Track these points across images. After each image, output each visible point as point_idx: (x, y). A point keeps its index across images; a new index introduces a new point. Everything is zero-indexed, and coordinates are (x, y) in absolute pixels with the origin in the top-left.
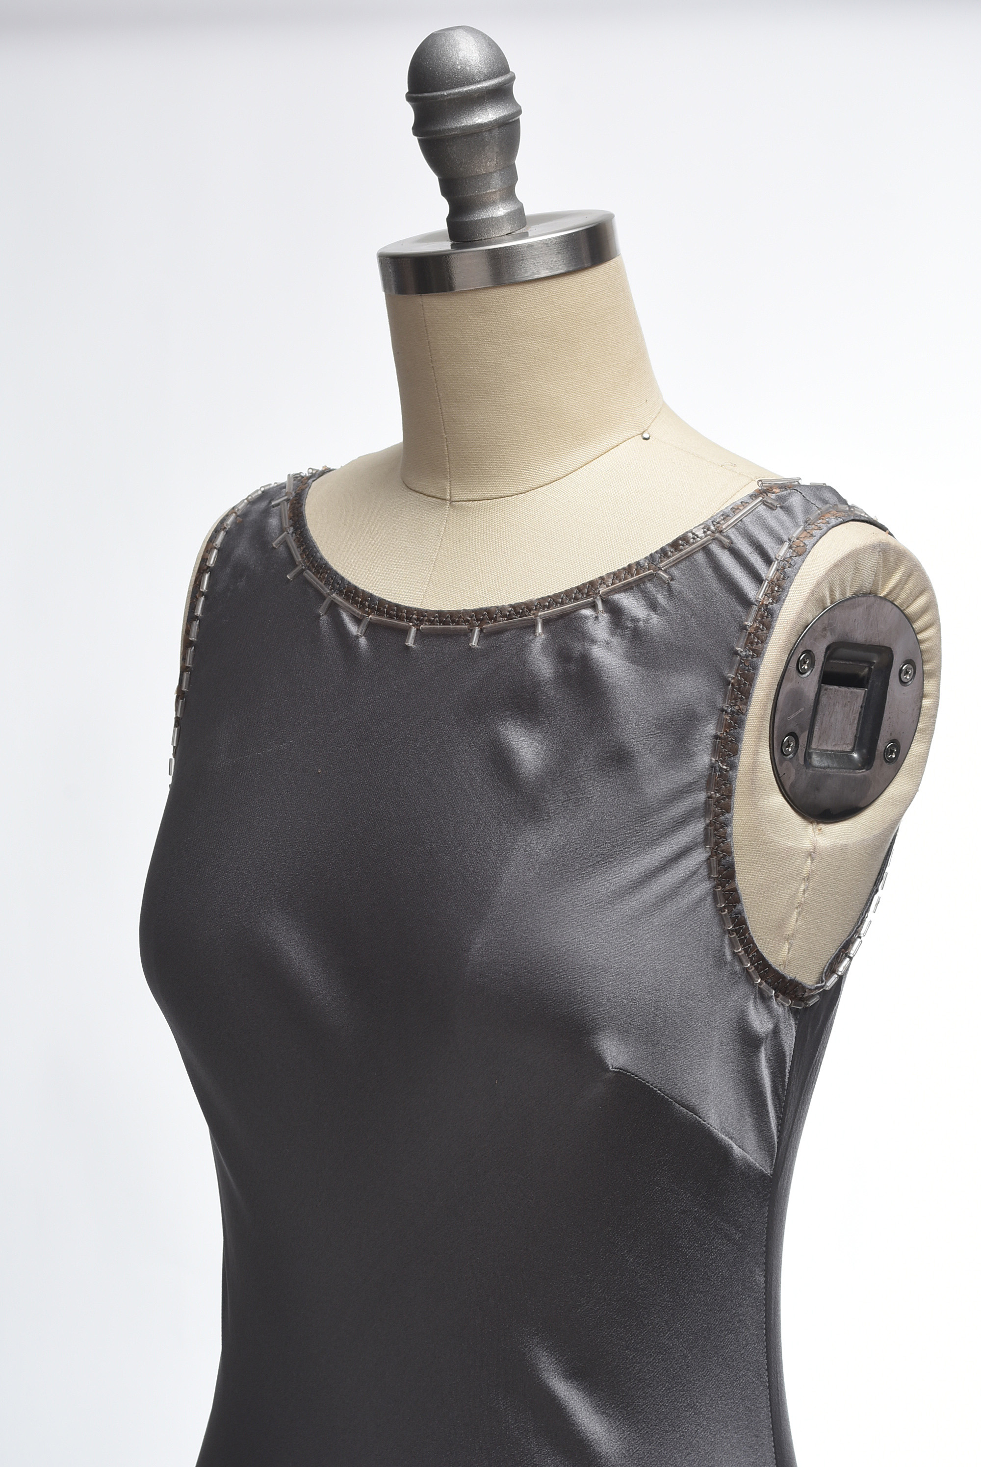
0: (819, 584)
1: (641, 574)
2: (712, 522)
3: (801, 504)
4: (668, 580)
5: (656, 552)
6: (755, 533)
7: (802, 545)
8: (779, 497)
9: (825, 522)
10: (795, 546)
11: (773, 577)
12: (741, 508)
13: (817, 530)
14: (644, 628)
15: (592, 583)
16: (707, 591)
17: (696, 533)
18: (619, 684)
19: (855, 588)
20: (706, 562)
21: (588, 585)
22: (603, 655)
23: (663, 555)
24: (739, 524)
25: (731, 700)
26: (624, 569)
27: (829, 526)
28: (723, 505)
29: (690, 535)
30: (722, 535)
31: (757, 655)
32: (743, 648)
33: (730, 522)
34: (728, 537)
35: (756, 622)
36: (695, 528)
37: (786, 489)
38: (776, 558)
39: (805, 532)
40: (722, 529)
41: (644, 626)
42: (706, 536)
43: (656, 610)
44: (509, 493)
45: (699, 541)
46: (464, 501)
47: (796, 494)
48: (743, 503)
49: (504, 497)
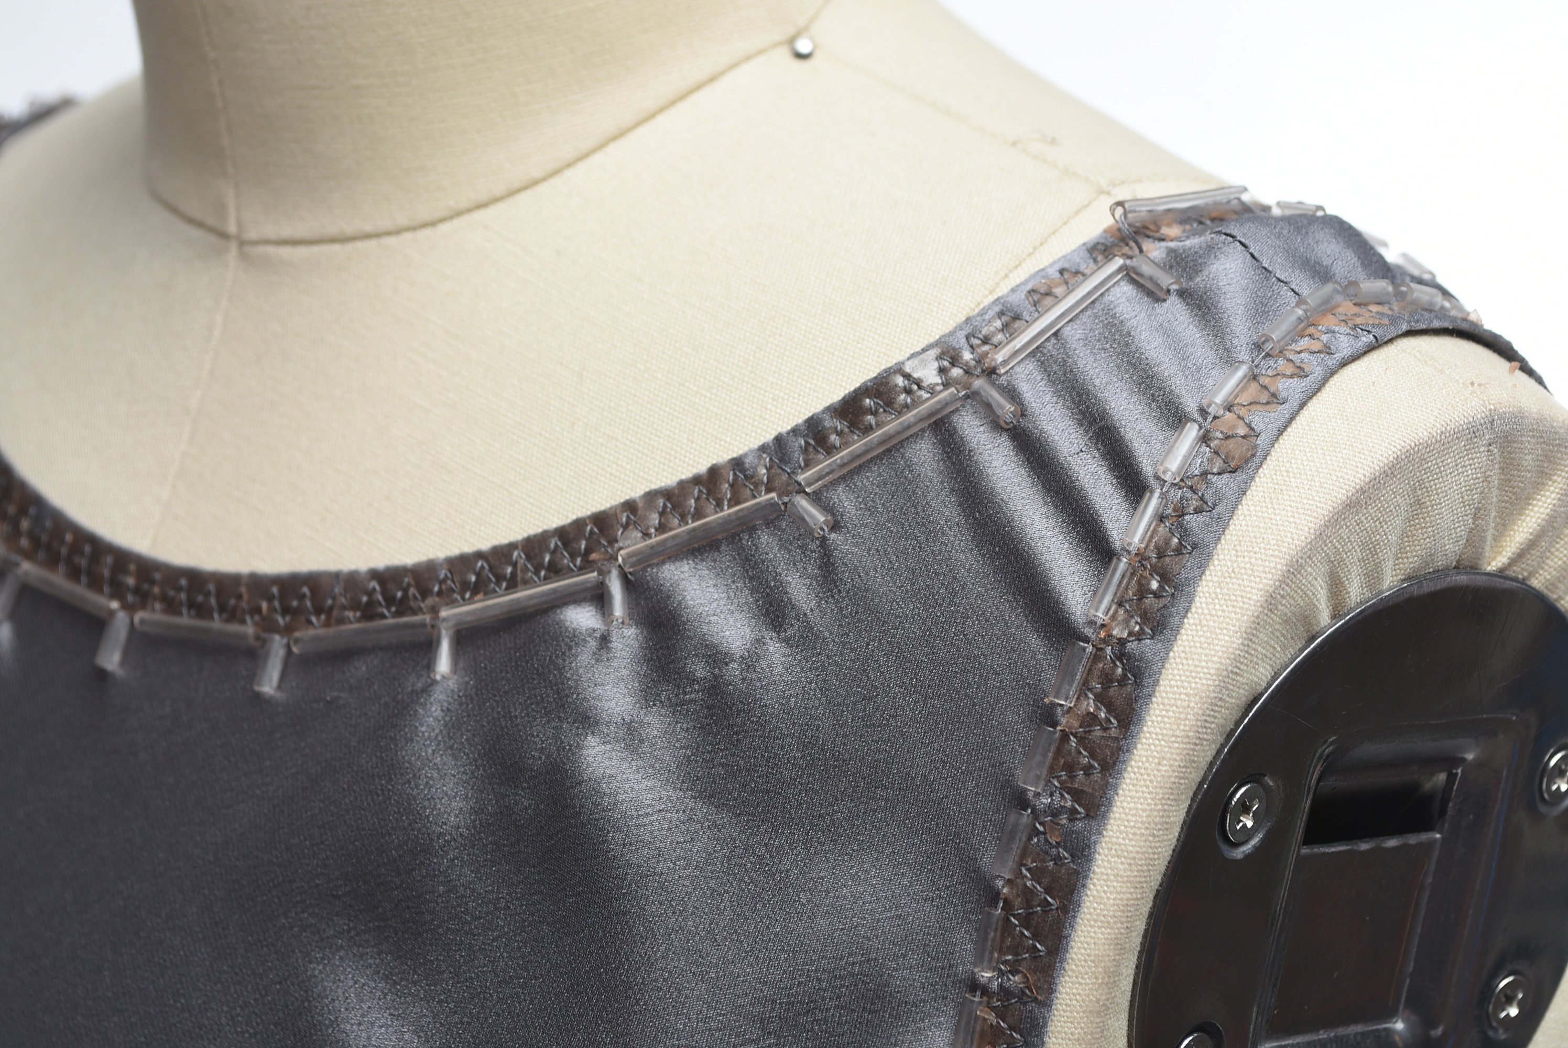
0: (1294, 570)
1: (746, 500)
2: (967, 338)
3: (1244, 283)
4: (822, 529)
5: (795, 431)
6: (1097, 382)
7: (1242, 431)
8: (1176, 257)
9: (1316, 346)
10: (1220, 436)
11: (1143, 546)
12: (1059, 291)
13: (1292, 376)
14: (743, 687)
15: (602, 521)
16: (937, 574)
17: (915, 375)
18: (659, 870)
19: (1411, 562)
20: (941, 473)
21: (589, 528)
22: (613, 771)
23: (812, 442)
24: (1049, 346)
25: (1001, 952)
26: (696, 480)
27: (1331, 362)
28: (1006, 276)
29: (900, 381)
30: (993, 384)
31: (1087, 810)
32: (1042, 783)
33: (1019, 342)
34: (1012, 394)
35: (1086, 695)
36: (912, 356)
37: (1201, 223)
38: (1157, 478)
39: (1254, 386)
40: (993, 364)
41: (744, 679)
42: (946, 385)
43: (781, 626)
45: (928, 399)
47: (1232, 246)
48: (1066, 275)
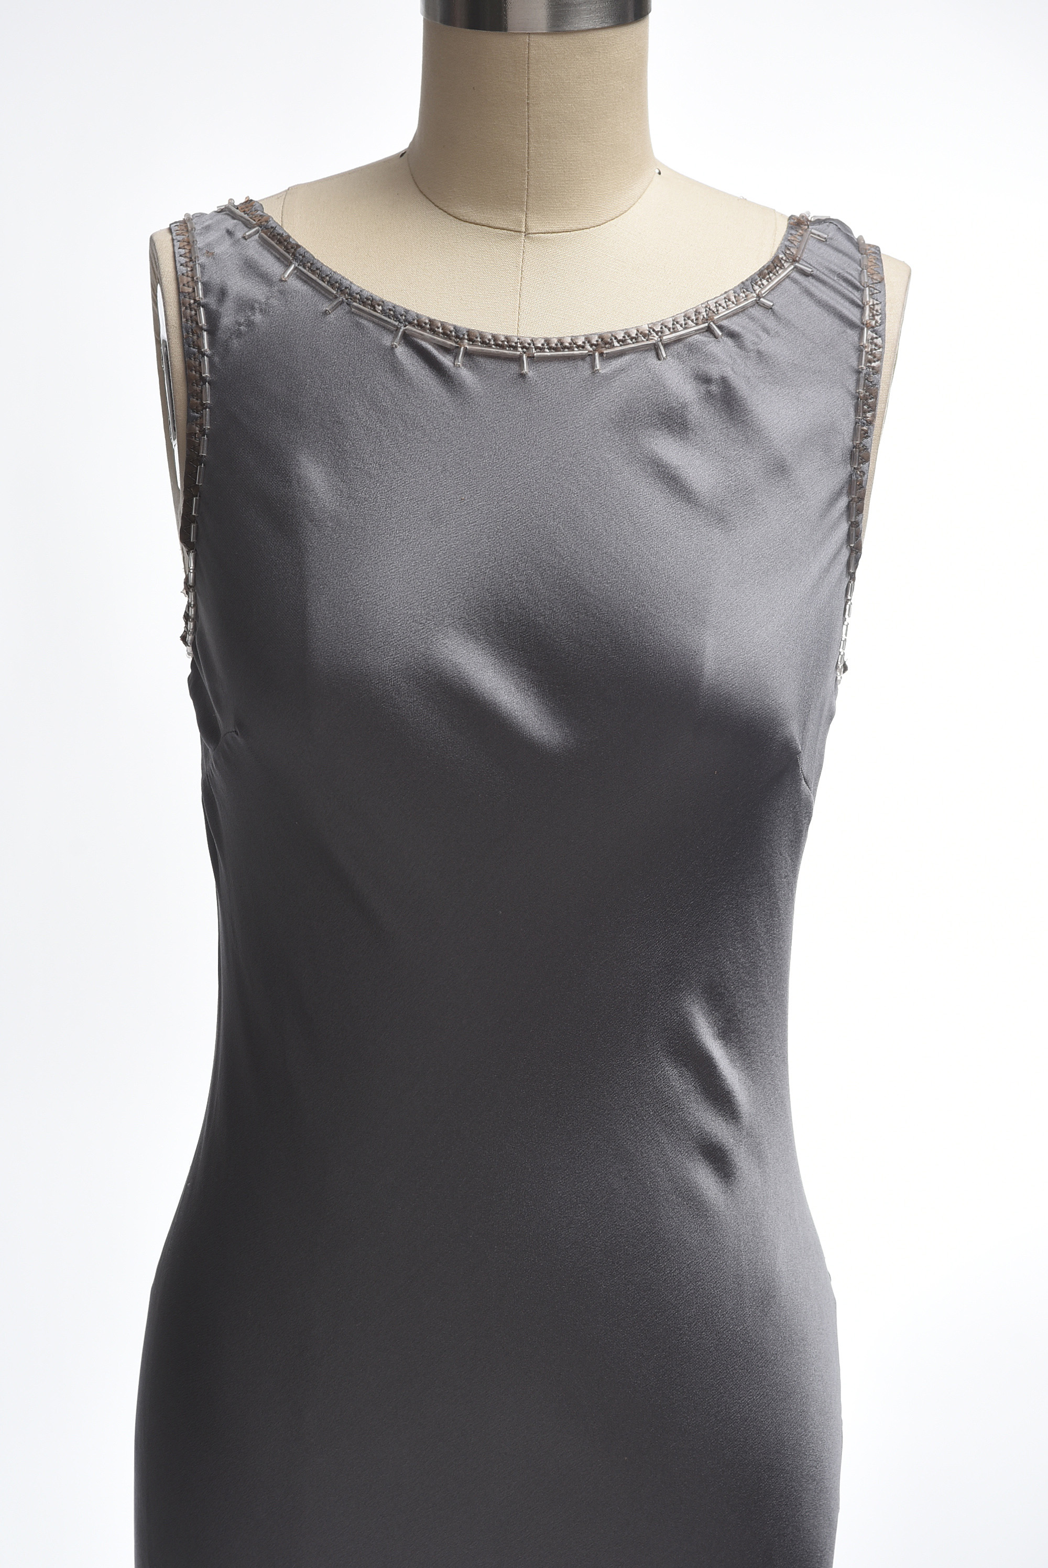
4: (770, 306)
31: (876, 371)
32: (865, 366)
38: (864, 285)
44: (588, 226)
46: (542, 233)
49: (583, 229)
